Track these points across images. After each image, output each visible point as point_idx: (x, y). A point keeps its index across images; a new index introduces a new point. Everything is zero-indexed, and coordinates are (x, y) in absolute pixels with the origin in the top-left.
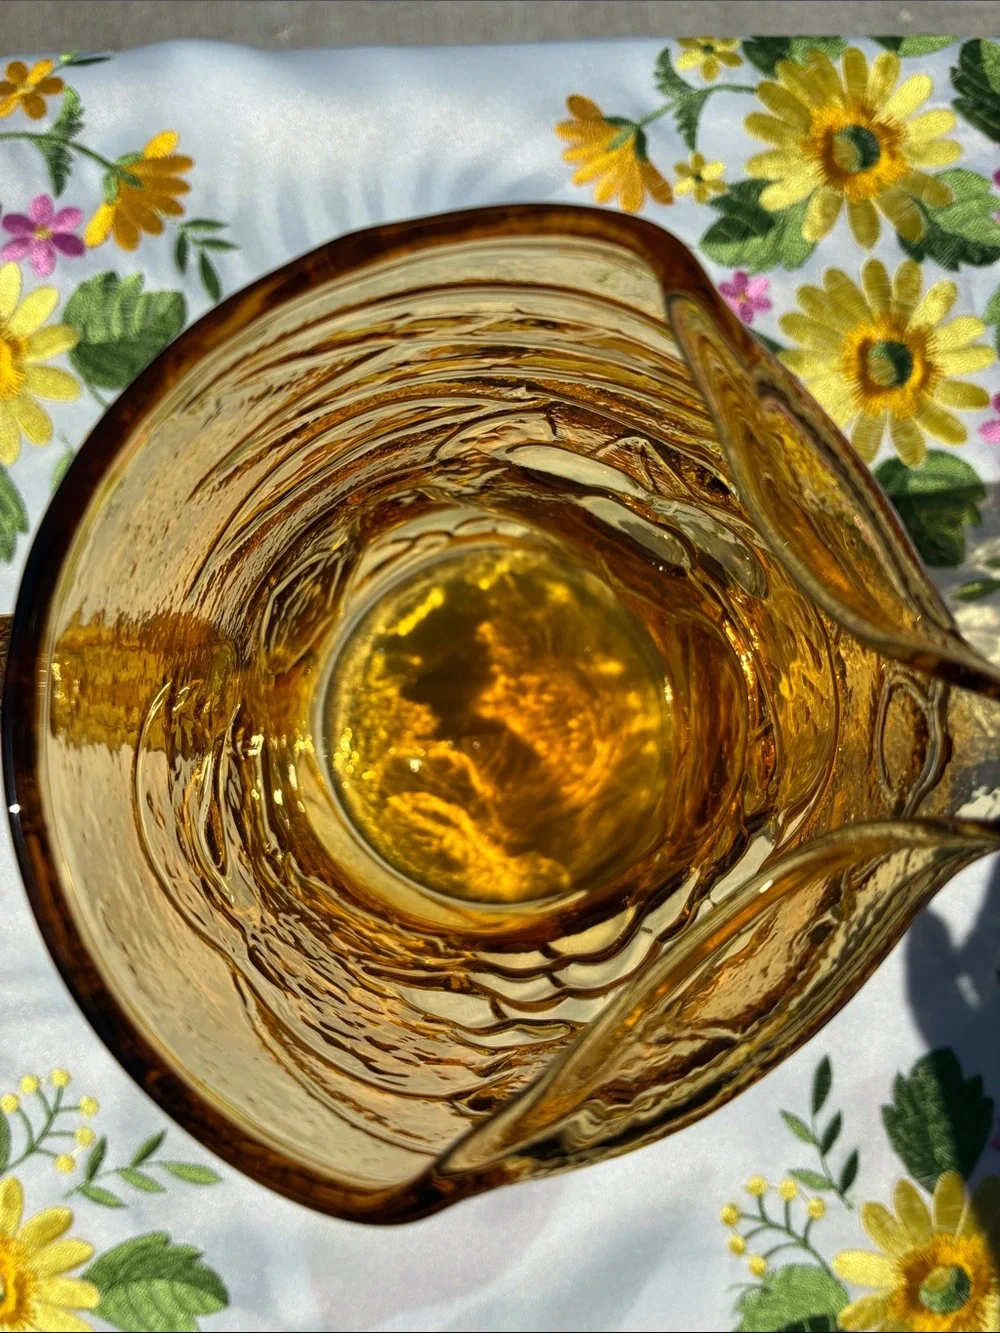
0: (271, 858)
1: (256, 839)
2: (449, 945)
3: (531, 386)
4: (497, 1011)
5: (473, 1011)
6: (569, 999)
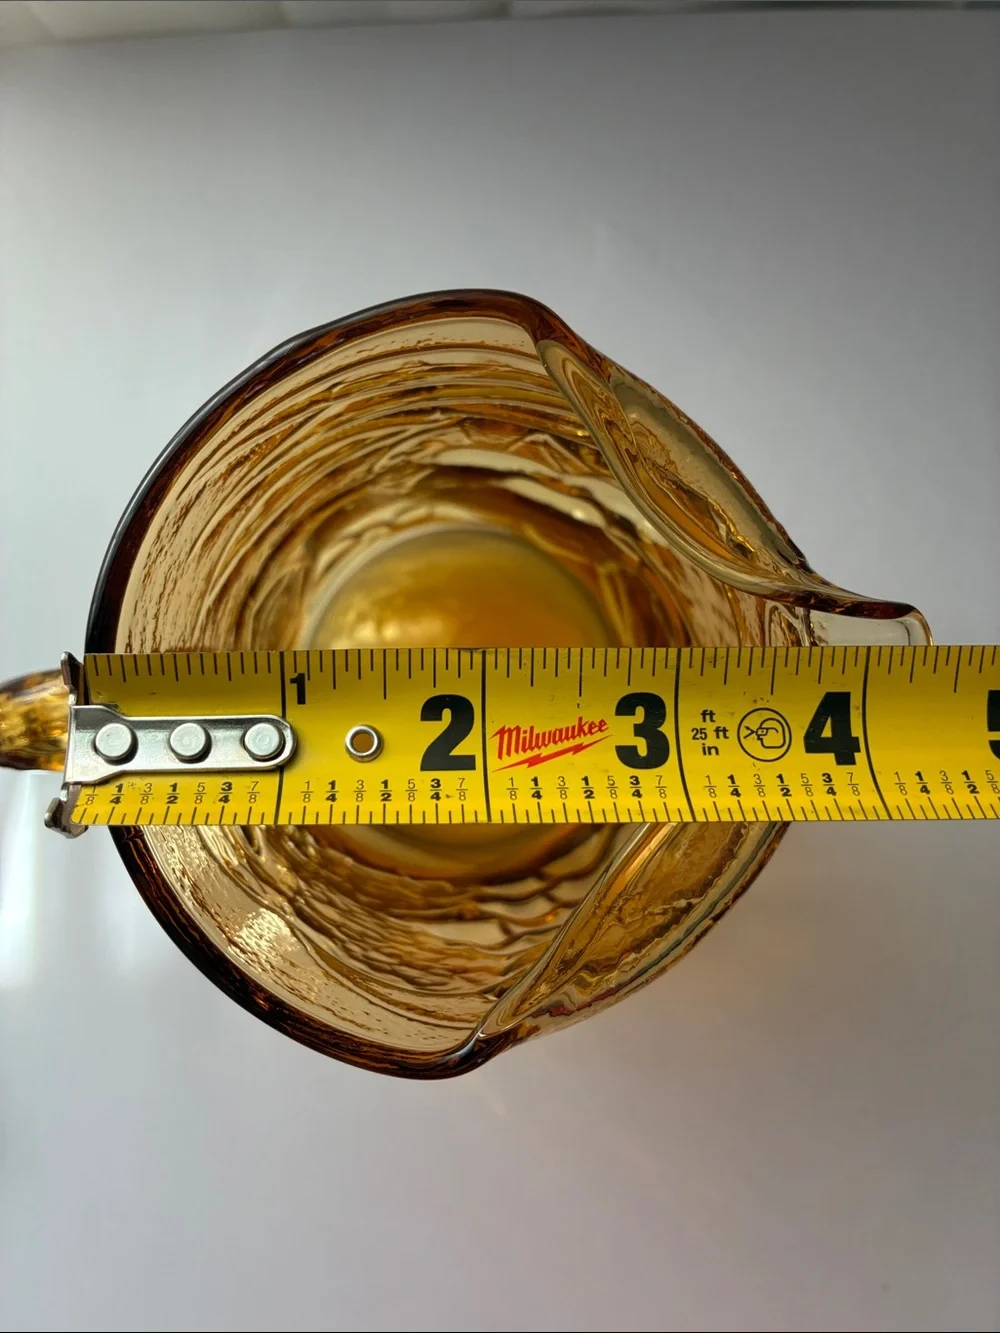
2: (456, 886)
3: (444, 410)
4: (506, 930)
6: (564, 910)
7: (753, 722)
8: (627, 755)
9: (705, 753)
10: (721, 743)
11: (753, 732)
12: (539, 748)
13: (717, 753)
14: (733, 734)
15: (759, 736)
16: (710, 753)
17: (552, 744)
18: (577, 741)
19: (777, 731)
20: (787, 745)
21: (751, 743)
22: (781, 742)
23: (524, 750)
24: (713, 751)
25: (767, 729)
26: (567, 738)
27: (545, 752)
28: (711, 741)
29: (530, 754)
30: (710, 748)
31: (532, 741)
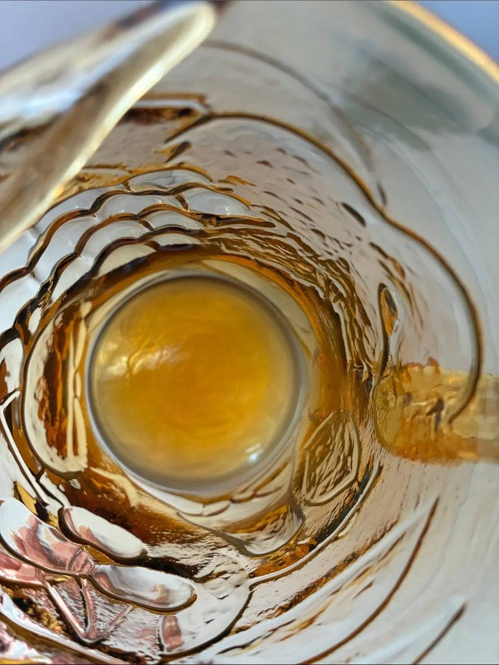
0: (340, 296)
1: (350, 308)
2: (218, 248)
5: (199, 201)
6: (136, 213)
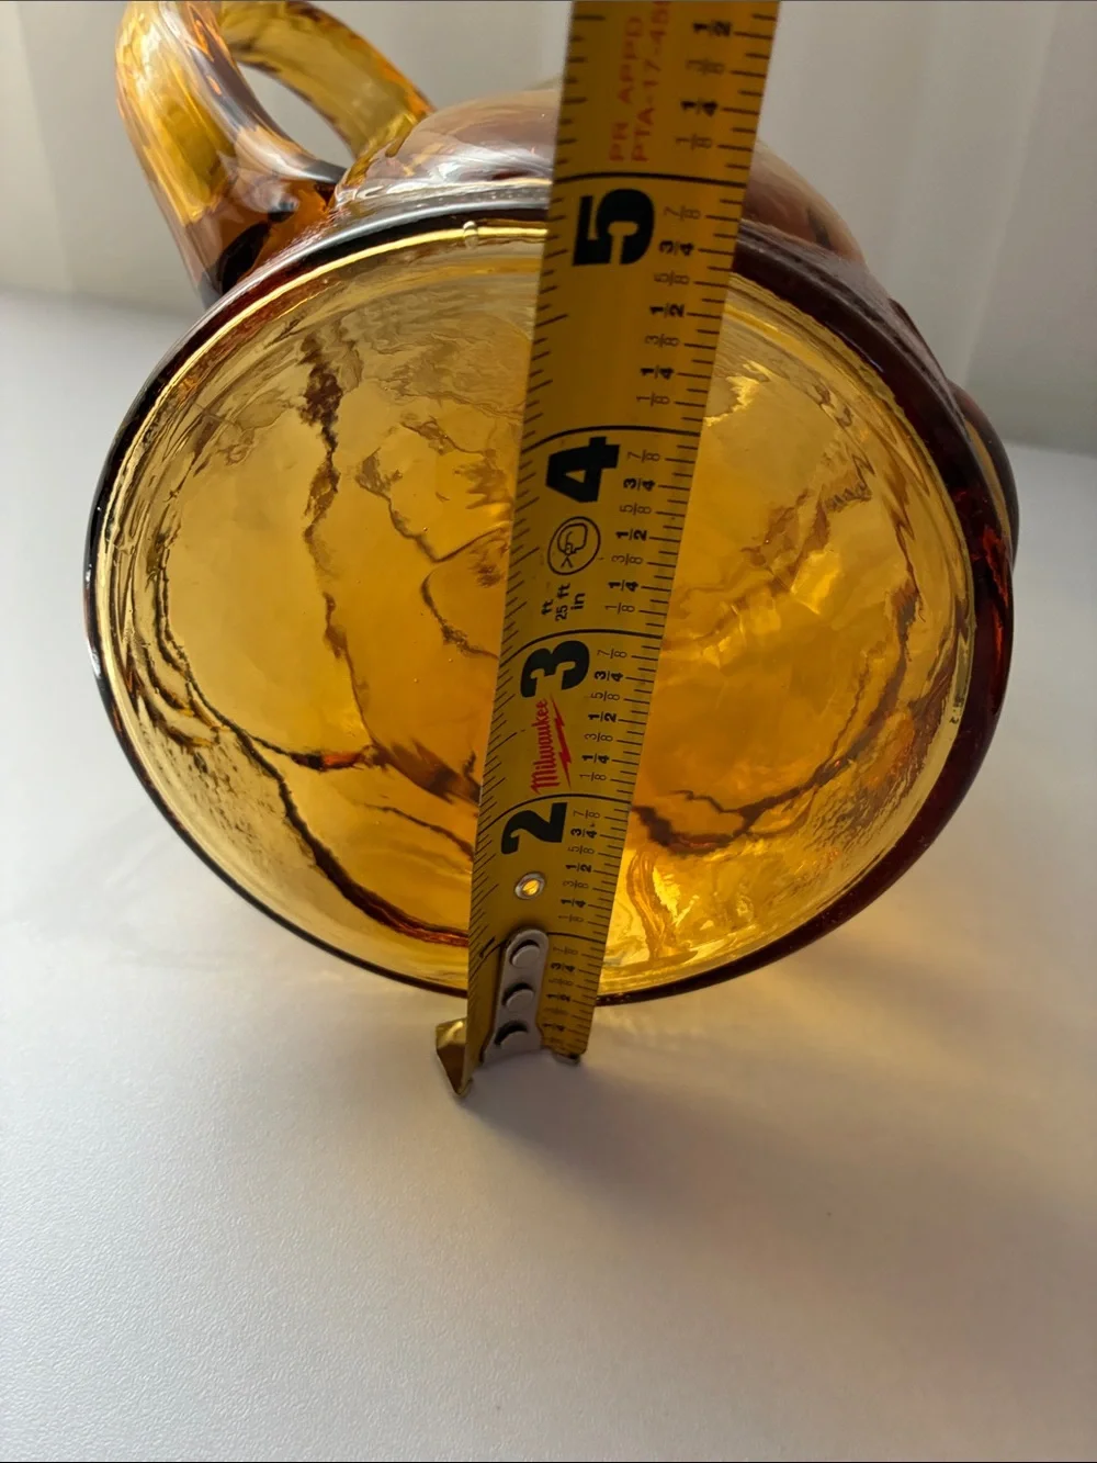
7: (558, 559)
8: (571, 680)
9: (581, 607)
10: (572, 592)
11: (567, 559)
12: (553, 754)
13: (582, 595)
14: (565, 580)
15: (572, 553)
16: (582, 602)
17: (552, 745)
18: (552, 724)
19: (570, 533)
20: (584, 522)
21: (578, 560)
22: (583, 528)
23: (554, 765)
24: (580, 599)
25: (567, 544)
26: (548, 732)
27: (558, 748)
28: (569, 601)
29: (558, 761)
30: (577, 602)
31: (547, 761)
